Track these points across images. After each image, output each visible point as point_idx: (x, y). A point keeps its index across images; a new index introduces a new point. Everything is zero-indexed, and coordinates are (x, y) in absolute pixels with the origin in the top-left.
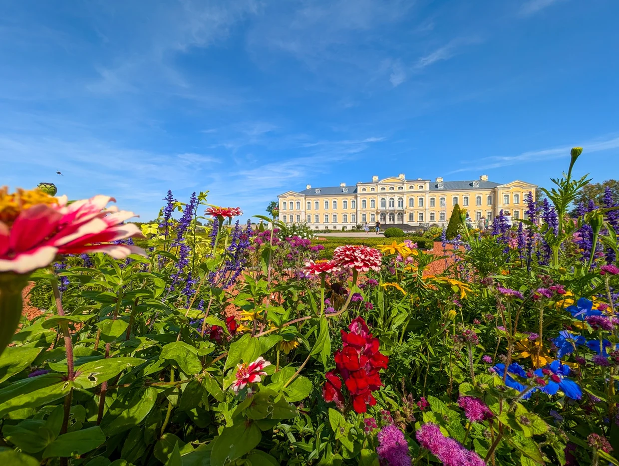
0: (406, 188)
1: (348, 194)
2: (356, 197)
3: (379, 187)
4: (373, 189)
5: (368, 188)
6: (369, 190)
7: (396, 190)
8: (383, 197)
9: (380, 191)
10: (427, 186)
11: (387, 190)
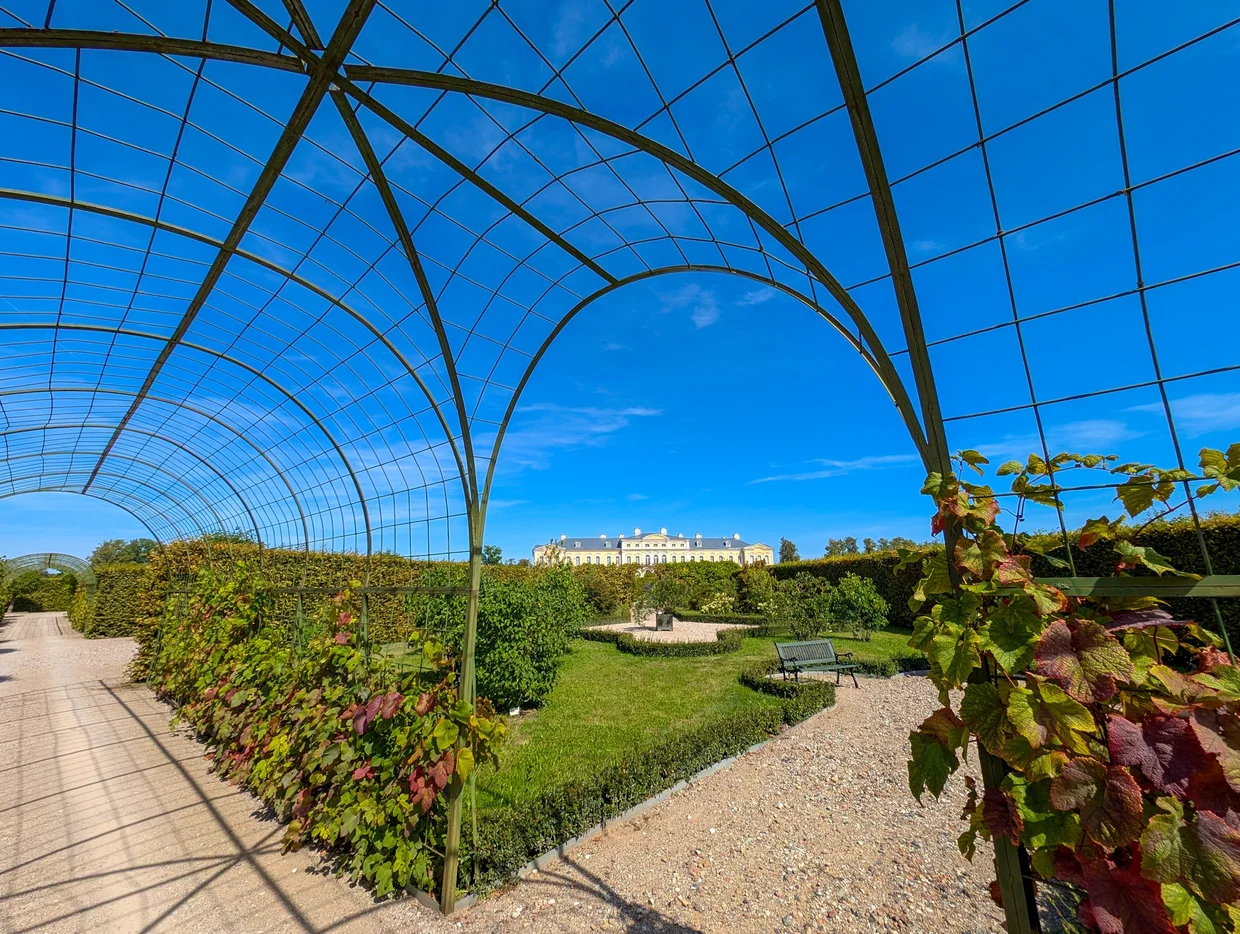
0: (669, 545)
1: (612, 550)
2: (621, 553)
3: (644, 543)
4: (637, 545)
5: (633, 544)
6: (633, 546)
7: (660, 547)
8: (648, 553)
9: (644, 548)
10: (687, 545)
11: (651, 547)
